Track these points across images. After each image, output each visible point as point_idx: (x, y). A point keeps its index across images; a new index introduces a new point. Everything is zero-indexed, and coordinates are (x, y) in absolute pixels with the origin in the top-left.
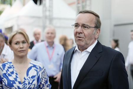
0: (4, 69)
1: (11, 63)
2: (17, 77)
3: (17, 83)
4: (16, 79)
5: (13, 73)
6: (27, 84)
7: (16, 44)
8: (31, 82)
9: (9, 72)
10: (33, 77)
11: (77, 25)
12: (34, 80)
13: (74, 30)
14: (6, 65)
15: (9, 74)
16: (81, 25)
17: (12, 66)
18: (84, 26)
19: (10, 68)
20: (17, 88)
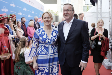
0: (40, 32)
1: (43, 29)
2: (47, 36)
3: (47, 39)
4: (47, 37)
5: (44, 34)
6: (52, 40)
7: (45, 18)
8: (54, 39)
9: (42, 34)
10: (55, 36)
11: (64, 11)
12: (56, 38)
13: (63, 13)
14: (40, 30)
15: (43, 35)
16: (66, 10)
17: (44, 30)
18: (67, 10)
19: (43, 31)
20: (48, 42)
